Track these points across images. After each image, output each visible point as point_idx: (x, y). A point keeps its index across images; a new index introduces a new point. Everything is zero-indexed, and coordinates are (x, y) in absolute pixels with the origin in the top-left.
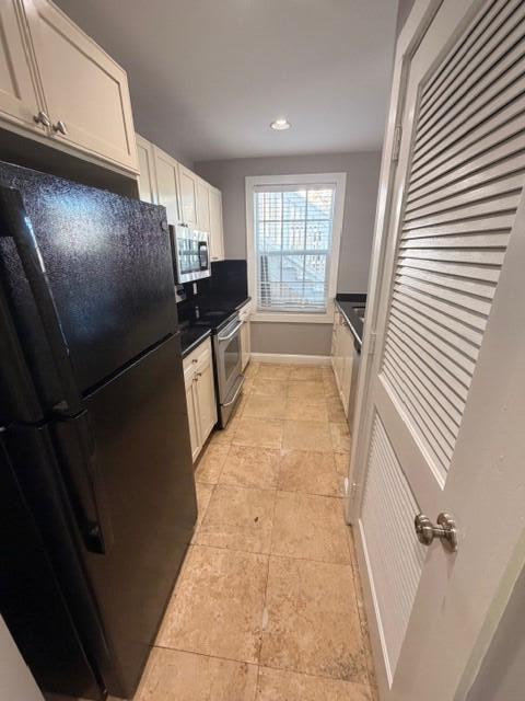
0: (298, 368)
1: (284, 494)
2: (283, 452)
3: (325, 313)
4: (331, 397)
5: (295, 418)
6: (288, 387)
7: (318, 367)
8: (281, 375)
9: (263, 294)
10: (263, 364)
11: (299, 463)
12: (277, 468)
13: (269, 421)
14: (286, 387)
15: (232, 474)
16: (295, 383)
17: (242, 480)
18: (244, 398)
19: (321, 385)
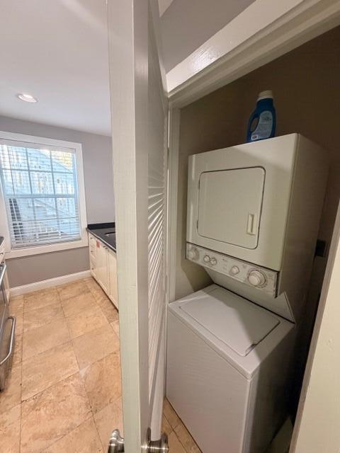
0: (64, 287)
1: (100, 413)
2: (83, 373)
3: (80, 239)
4: (102, 301)
5: (82, 333)
6: (62, 308)
7: (82, 281)
8: (50, 299)
9: (16, 232)
10: (27, 295)
11: (101, 373)
12: (84, 393)
13: (56, 349)
14: (60, 309)
15: (35, 437)
16: (68, 302)
17: (50, 435)
18: (18, 339)
19: (90, 294)
